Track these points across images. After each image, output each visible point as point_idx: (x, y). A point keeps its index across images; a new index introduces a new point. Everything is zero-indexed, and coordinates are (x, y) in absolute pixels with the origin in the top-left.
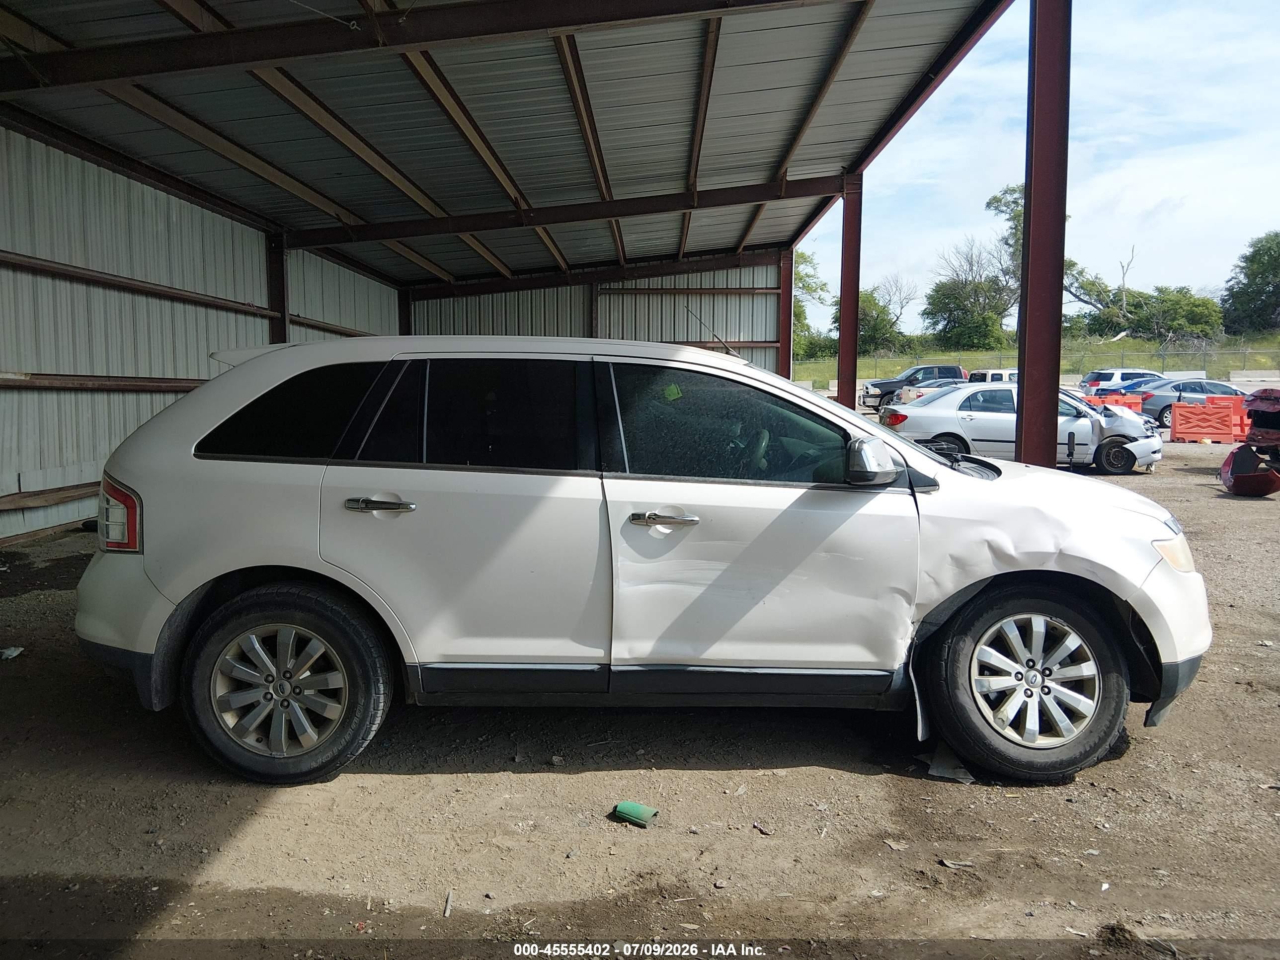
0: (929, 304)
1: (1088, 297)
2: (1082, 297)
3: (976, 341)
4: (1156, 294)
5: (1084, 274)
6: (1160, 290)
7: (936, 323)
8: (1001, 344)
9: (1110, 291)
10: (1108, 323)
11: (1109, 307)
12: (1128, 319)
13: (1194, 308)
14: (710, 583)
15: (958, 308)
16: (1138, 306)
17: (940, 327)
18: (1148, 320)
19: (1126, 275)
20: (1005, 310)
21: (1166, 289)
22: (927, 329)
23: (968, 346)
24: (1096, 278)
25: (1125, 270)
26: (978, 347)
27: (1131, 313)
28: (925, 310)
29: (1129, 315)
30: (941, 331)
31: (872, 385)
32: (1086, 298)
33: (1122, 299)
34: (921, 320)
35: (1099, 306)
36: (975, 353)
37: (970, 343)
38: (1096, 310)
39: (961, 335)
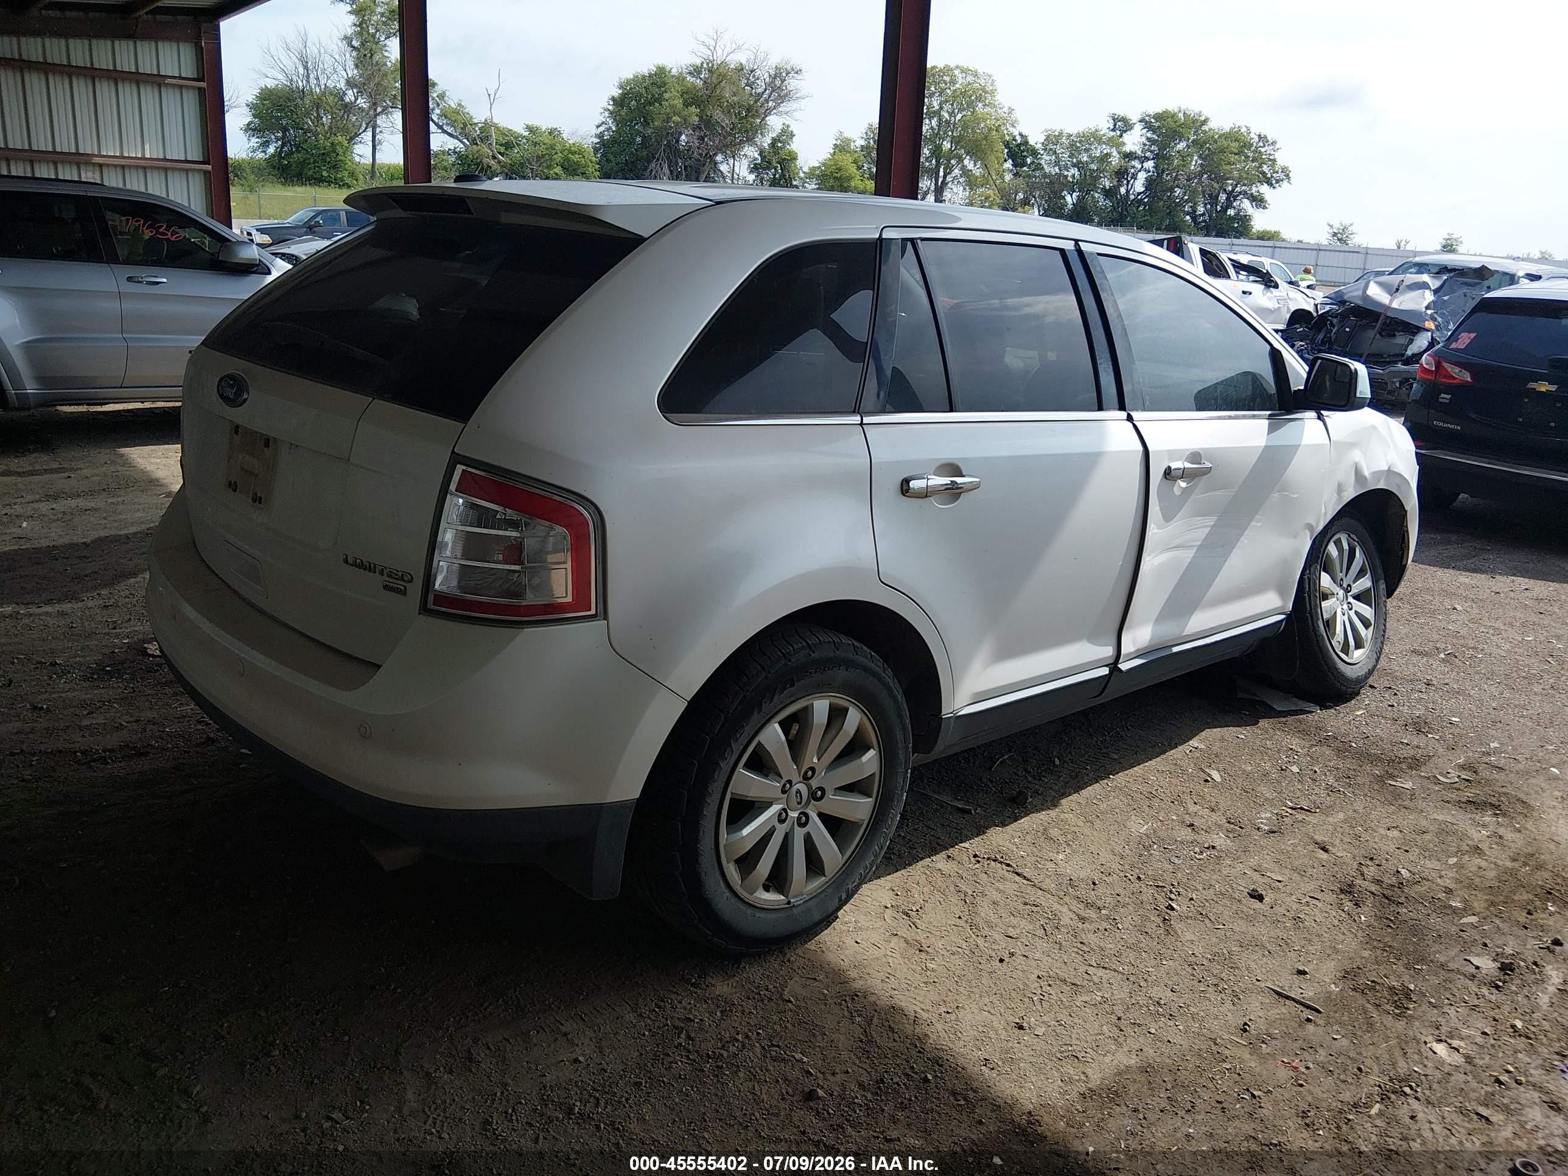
0: (255, 116)
1: (452, 129)
2: (445, 128)
3: (325, 174)
4: (526, 134)
5: (446, 98)
6: (531, 129)
7: (265, 144)
8: (357, 180)
9: (476, 124)
10: (478, 164)
11: (477, 144)
12: (499, 162)
13: (570, 156)
14: (1199, 543)
15: (297, 126)
16: (508, 146)
17: (271, 150)
18: (522, 165)
19: (493, 106)
20: (357, 135)
21: (537, 129)
22: (254, 151)
23: (315, 179)
24: (460, 105)
25: (492, 99)
26: (329, 183)
27: (502, 154)
28: (248, 125)
29: (500, 157)
30: (273, 156)
31: (257, 230)
32: (450, 130)
33: (491, 136)
34: (245, 139)
35: (465, 141)
36: (326, 190)
37: (317, 176)
38: (462, 146)
39: (304, 163)
